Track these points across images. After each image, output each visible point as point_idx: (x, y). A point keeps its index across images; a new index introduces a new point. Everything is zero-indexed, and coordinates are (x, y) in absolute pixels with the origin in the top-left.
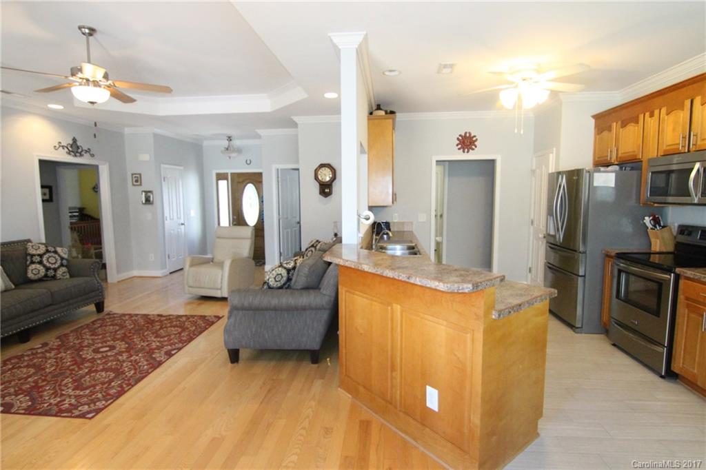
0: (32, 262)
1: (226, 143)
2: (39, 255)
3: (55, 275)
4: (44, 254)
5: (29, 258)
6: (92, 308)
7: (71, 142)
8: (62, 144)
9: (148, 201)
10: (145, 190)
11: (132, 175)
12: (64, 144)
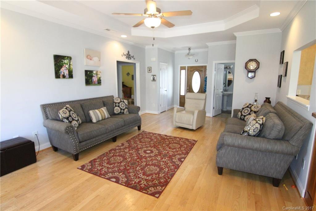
0: (116, 106)
1: (188, 51)
2: (118, 103)
3: (124, 112)
4: (120, 102)
5: (114, 104)
6: (137, 128)
7: (127, 53)
8: (124, 54)
9: (154, 80)
10: (153, 74)
11: (148, 67)
12: (125, 54)
